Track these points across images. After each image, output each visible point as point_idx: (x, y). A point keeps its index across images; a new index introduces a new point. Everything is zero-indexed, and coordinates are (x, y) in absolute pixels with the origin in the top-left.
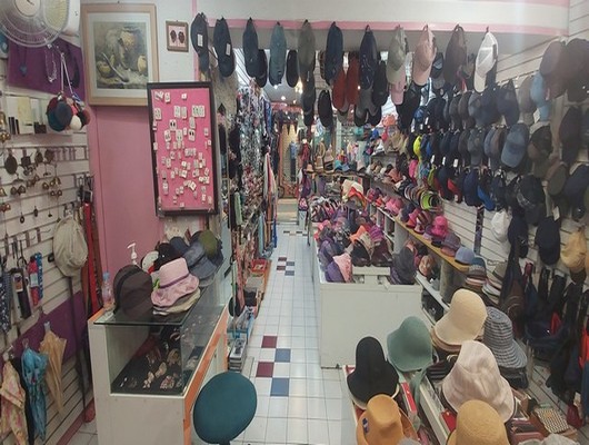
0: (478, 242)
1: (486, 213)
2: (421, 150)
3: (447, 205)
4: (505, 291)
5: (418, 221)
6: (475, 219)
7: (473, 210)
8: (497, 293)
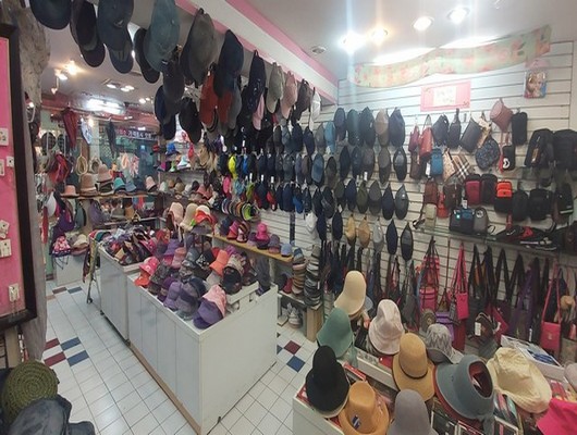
0: (292, 237)
1: (297, 215)
2: (236, 169)
3: (263, 213)
4: (321, 266)
5: (240, 231)
6: (288, 221)
7: (288, 214)
8: (316, 268)
